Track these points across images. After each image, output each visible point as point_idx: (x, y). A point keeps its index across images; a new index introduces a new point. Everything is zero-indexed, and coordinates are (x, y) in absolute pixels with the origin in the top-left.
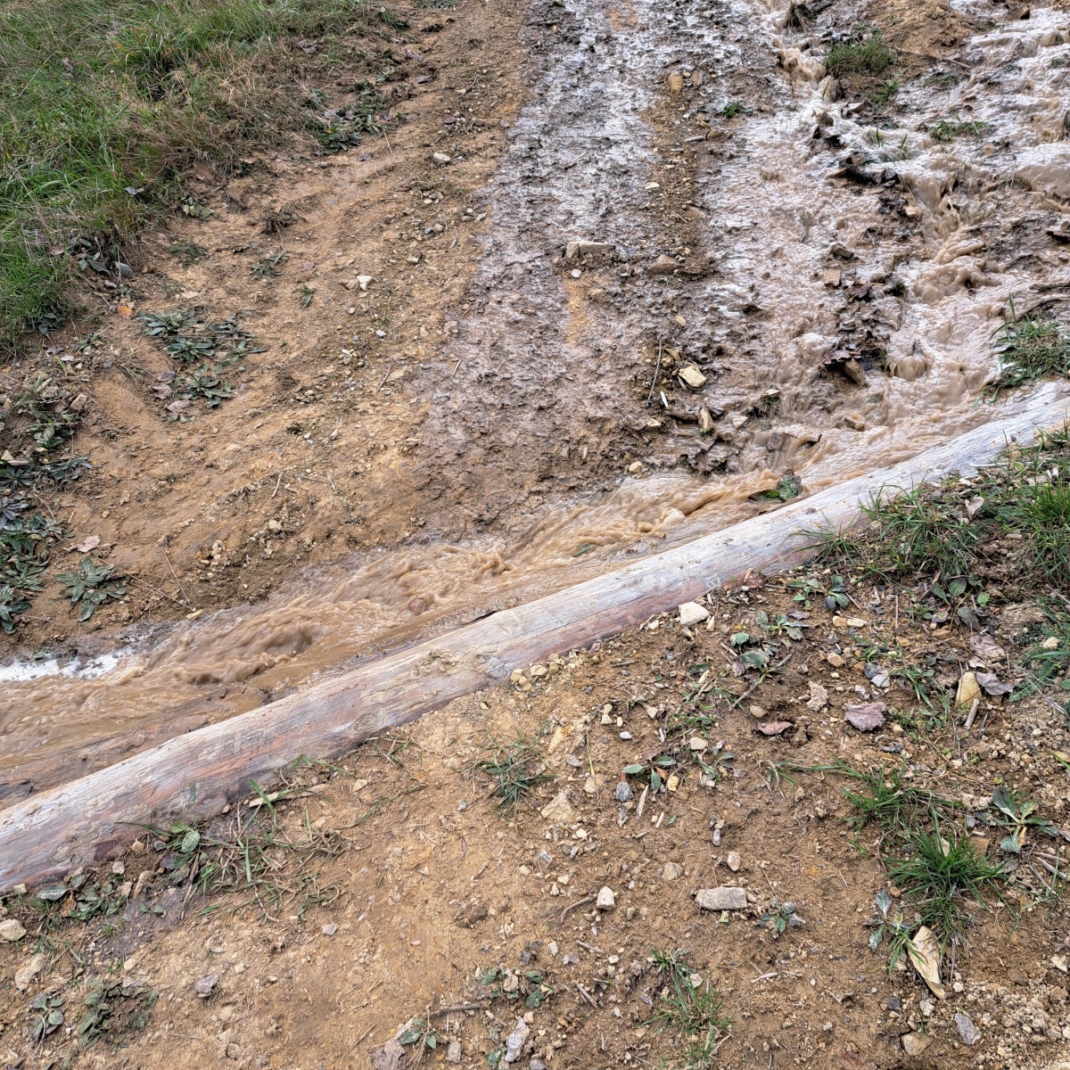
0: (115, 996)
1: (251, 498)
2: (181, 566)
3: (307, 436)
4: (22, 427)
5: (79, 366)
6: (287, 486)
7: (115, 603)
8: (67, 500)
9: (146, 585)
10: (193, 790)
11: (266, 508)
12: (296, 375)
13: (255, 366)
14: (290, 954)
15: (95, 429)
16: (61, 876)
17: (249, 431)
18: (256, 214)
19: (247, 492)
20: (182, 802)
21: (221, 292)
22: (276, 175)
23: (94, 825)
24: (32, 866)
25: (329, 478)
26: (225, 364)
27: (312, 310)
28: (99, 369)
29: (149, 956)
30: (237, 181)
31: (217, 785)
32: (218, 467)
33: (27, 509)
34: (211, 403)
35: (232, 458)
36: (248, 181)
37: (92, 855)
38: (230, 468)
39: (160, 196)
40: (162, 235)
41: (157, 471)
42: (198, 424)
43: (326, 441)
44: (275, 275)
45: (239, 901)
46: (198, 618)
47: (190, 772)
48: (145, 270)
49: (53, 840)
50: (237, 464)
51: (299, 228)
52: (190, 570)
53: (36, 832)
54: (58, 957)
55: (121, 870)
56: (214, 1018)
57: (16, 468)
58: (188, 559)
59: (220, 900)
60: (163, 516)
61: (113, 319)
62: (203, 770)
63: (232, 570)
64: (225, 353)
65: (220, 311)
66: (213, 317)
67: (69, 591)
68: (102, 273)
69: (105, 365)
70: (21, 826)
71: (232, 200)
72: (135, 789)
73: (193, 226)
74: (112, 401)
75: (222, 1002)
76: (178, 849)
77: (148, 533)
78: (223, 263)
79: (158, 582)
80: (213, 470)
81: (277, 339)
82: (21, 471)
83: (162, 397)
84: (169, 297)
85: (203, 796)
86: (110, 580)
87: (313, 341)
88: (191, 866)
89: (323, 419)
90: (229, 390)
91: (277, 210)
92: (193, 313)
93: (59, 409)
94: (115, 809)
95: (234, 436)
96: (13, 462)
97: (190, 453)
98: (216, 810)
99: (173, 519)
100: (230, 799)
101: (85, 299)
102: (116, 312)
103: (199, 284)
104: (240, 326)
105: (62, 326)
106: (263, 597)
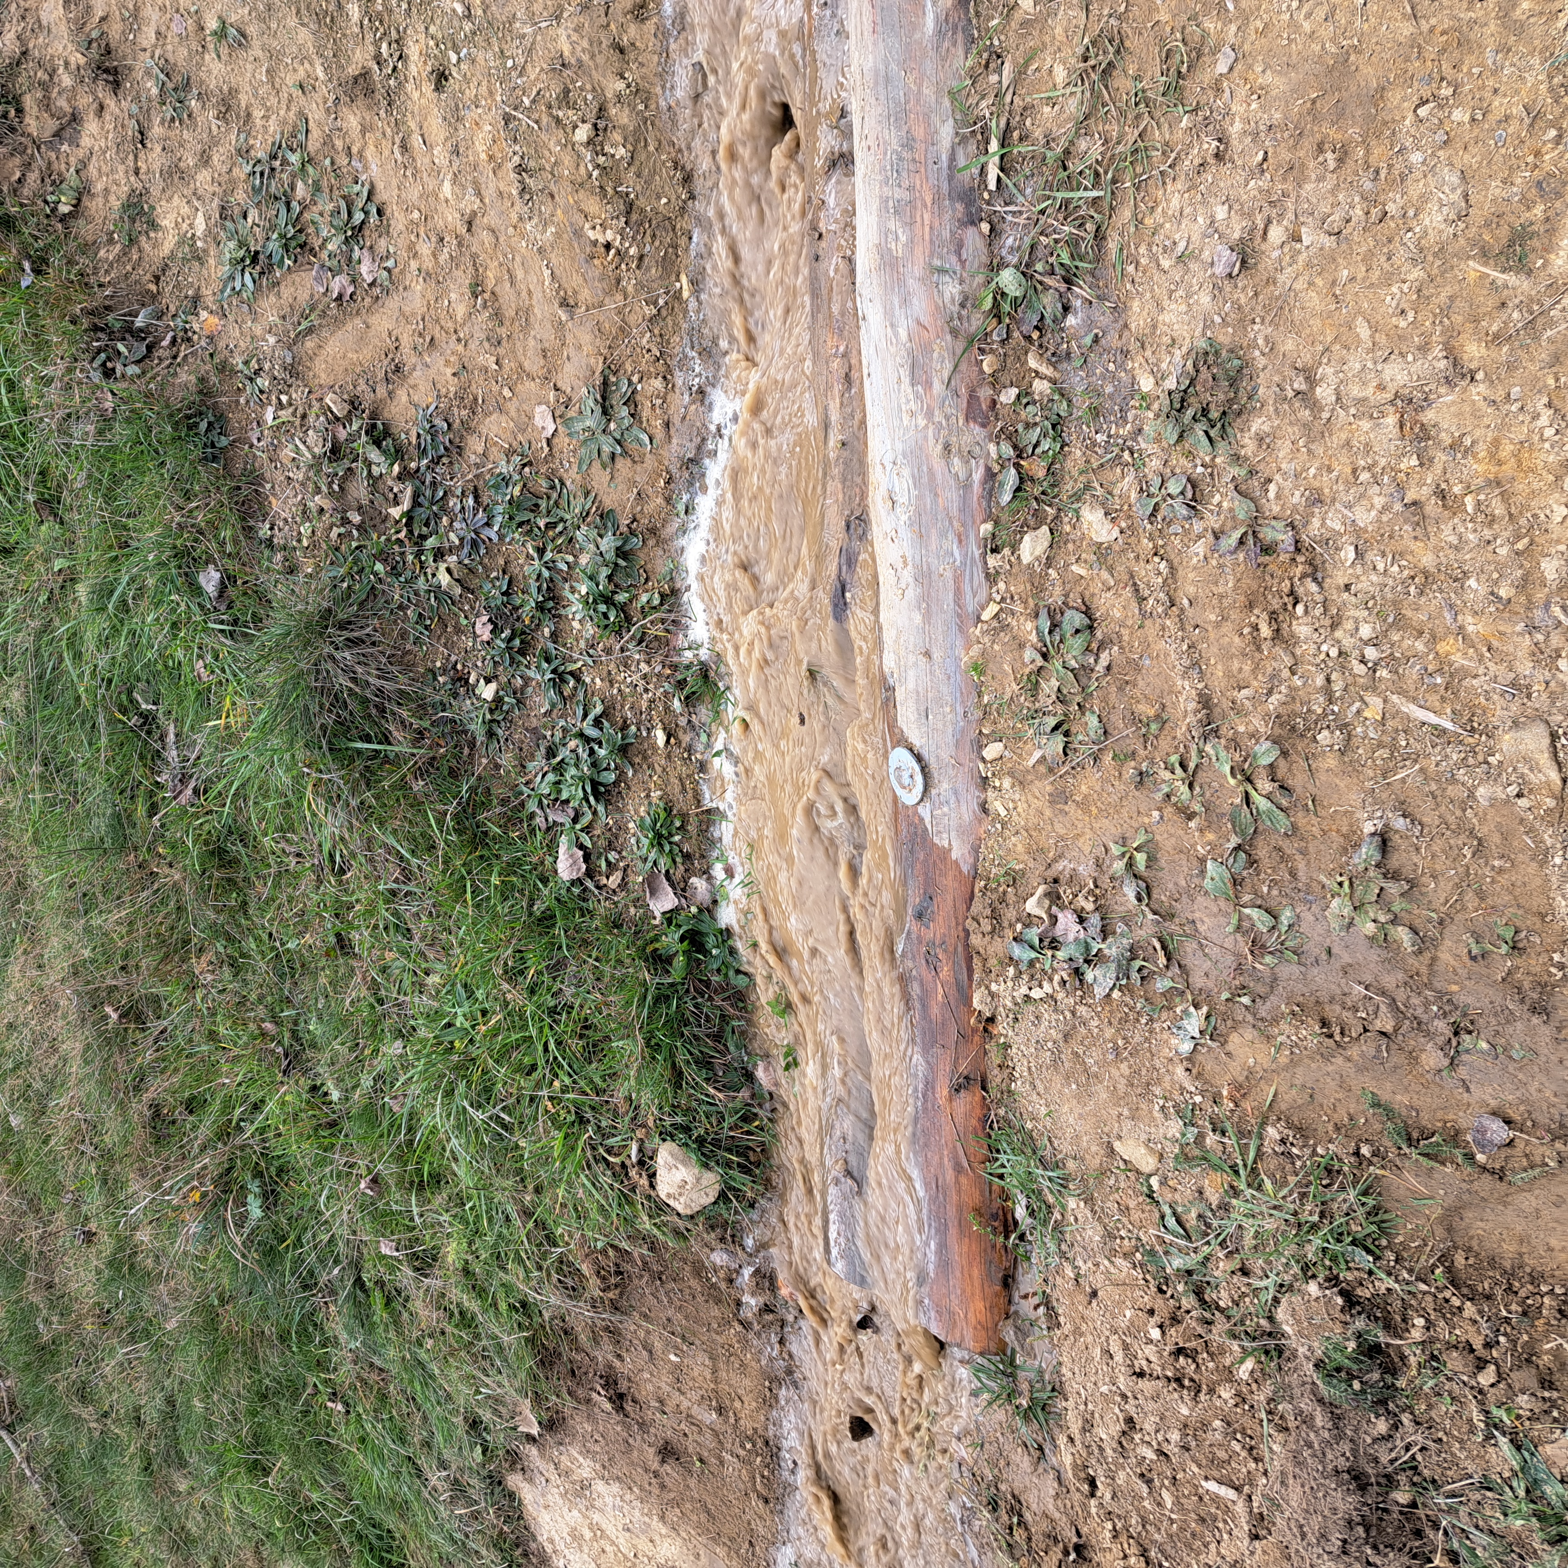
0: (1183, 400)
1: (532, 164)
2: (608, 293)
3: (454, 58)
4: (359, 490)
5: (284, 398)
6: (527, 102)
7: (638, 398)
8: (475, 446)
9: (623, 350)
10: (941, 271)
11: (553, 142)
12: (352, 70)
13: (328, 141)
14: (1235, 129)
15: (381, 391)
16: (990, 475)
17: (427, 160)
18: (84, 101)
19: (520, 169)
20: (952, 289)
21: (203, 177)
22: (24, 53)
23: (938, 417)
24: (962, 510)
25: (528, 30)
26: (317, 188)
27: (252, 30)
28: (294, 370)
29: (1148, 353)
30: (27, 120)
31: (946, 234)
32: (474, 214)
33: (477, 498)
34: (373, 219)
35: (464, 188)
36: (28, 101)
37: (977, 429)
38: (479, 194)
39: (41, 244)
40: (102, 253)
41: (461, 311)
42: (402, 242)
43: (468, 27)
44: (187, 85)
45: (1126, 214)
46: (693, 282)
47: (916, 269)
48: (153, 287)
49: (939, 477)
50: (476, 184)
51: (115, 30)
52: (618, 281)
53: (919, 497)
54: (1096, 485)
55: (1013, 392)
56: (1276, 254)
57: (416, 503)
58: (601, 280)
59: (1112, 245)
60: (528, 311)
61: (222, 344)
62: (918, 251)
63: (634, 217)
64: (300, 185)
65: (233, 182)
66: (240, 196)
67: (605, 457)
68: (150, 348)
69: (289, 360)
70: (904, 518)
71: (57, 134)
72: (911, 353)
73: (94, 206)
74: (345, 363)
75: (1259, 239)
76: (1016, 303)
77: (548, 335)
78: (156, 167)
79: (624, 330)
80: (477, 221)
81: (290, 100)
82: (421, 499)
83: (351, 289)
84: (199, 258)
85: (954, 259)
86: (604, 398)
87: (304, 36)
88: (1047, 288)
89: (432, 29)
90: (357, 188)
91: (82, 61)
92: (229, 224)
93: (342, 434)
94: (928, 385)
95: (431, 184)
96: (406, 506)
97: (444, 257)
98: (980, 244)
99: (537, 295)
100: (973, 221)
101: (186, 377)
102: (211, 338)
103: (186, 210)
104: (260, 155)
105: (221, 417)
106: (687, 179)
